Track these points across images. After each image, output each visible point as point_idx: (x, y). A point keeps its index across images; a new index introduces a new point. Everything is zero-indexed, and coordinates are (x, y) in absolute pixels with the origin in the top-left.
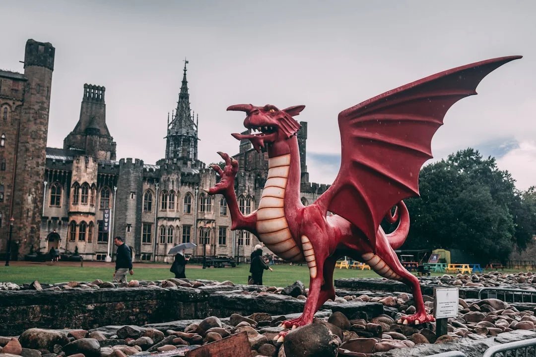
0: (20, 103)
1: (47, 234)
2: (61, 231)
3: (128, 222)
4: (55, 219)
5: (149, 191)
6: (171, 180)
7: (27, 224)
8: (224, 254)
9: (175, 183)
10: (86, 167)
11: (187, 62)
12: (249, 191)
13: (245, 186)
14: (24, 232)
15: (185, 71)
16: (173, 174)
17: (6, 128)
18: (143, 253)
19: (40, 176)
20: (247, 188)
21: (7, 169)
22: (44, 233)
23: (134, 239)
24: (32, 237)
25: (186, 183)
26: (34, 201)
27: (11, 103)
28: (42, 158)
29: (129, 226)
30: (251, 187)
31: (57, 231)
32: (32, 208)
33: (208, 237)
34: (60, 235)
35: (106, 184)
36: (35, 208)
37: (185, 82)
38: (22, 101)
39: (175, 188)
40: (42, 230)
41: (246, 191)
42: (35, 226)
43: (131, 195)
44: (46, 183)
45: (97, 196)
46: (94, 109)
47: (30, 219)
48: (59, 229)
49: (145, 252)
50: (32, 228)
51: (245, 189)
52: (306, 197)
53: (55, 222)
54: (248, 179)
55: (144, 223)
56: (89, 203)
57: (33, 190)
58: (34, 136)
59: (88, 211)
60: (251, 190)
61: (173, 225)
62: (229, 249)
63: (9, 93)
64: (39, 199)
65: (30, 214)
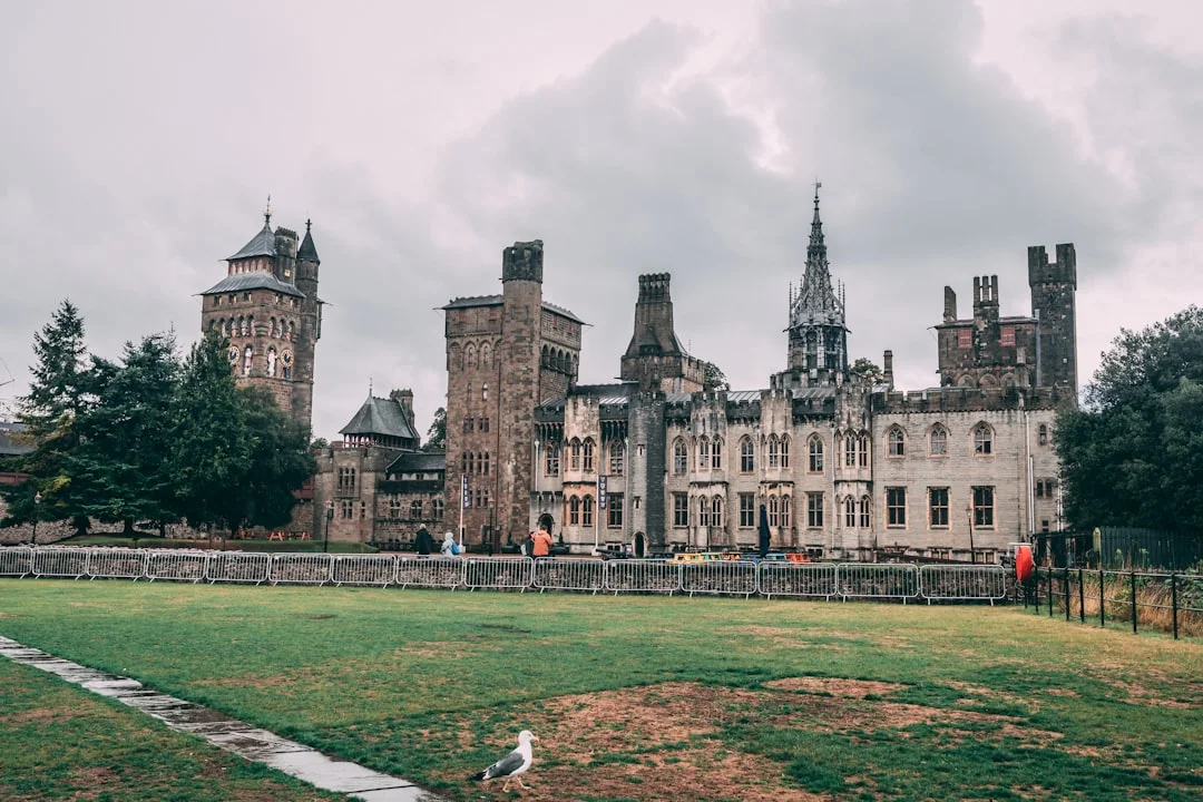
0: (499, 337)
1: (538, 516)
2: (555, 511)
3: (636, 494)
4: (547, 493)
5: (680, 438)
6: (701, 419)
7: (507, 503)
8: (818, 543)
9: (708, 422)
10: (575, 414)
11: (819, 186)
12: (849, 422)
13: (841, 413)
14: (505, 515)
15: (816, 202)
16: (703, 408)
17: (488, 374)
18: (673, 543)
19: (523, 435)
20: (846, 417)
21: (490, 430)
22: (534, 515)
23: (645, 519)
24: (516, 521)
25: (738, 419)
26: (516, 470)
27: (489, 338)
28: (524, 409)
29: (638, 498)
30: (854, 413)
31: (549, 512)
32: (513, 481)
33: (785, 513)
34: (554, 516)
35: (615, 434)
36: (516, 480)
37: (817, 225)
38: (502, 333)
39: (708, 430)
40: (531, 510)
41: (844, 422)
42: (518, 505)
43: (639, 451)
44: (537, 443)
45: (603, 456)
46: (652, 313)
47: (511, 496)
48: (552, 508)
49: (676, 540)
50: (514, 508)
51: (842, 419)
52: (989, 421)
53: (547, 499)
54: (847, 400)
55: (674, 493)
56: (581, 468)
57: (513, 455)
58: (511, 381)
59: (580, 480)
60: (853, 419)
61: (706, 494)
62: (827, 534)
63: (486, 326)
64: (522, 468)
65: (511, 489)
